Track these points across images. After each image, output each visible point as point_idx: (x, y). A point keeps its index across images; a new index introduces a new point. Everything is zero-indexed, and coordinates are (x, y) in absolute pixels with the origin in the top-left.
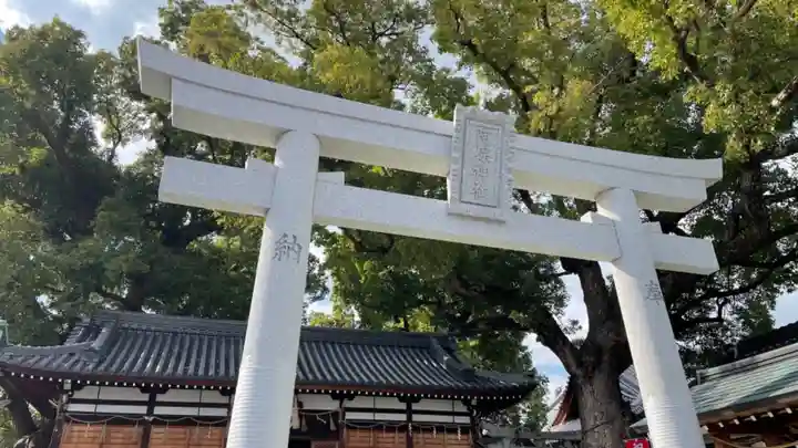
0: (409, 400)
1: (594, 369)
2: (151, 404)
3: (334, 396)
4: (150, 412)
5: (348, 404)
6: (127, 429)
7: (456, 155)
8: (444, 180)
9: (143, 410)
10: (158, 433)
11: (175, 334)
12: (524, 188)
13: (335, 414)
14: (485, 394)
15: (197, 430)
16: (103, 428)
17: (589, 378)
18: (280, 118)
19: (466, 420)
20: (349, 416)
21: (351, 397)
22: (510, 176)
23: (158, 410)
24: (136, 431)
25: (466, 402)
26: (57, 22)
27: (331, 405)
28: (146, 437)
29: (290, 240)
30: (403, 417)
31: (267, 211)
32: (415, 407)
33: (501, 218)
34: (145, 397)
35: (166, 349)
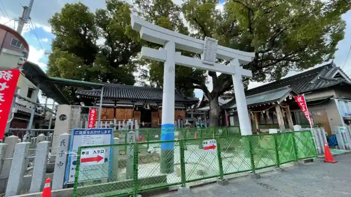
2: (115, 104)
4: (115, 105)
6: (111, 109)
7: (205, 49)
9: (114, 105)
10: (117, 110)
11: (118, 88)
13: (156, 106)
15: (126, 110)
16: (105, 109)
23: (117, 105)
24: (113, 109)
26: (80, 3)
27: (156, 105)
28: (115, 111)
31: (165, 61)
33: (213, 64)
34: (114, 102)
35: (117, 92)
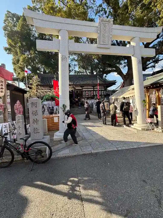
0: (94, 87)
1: (127, 79)
3: (81, 87)
5: (83, 88)
7: (99, 32)
8: (96, 39)
12: (116, 40)
13: (81, 90)
14: (107, 85)
17: (126, 80)
18: (59, 26)
19: (104, 89)
20: (84, 90)
21: (84, 87)
22: (111, 36)
25: (104, 86)
29: (64, 57)
30: (93, 89)
31: (59, 51)
32: (95, 88)
33: (109, 47)
